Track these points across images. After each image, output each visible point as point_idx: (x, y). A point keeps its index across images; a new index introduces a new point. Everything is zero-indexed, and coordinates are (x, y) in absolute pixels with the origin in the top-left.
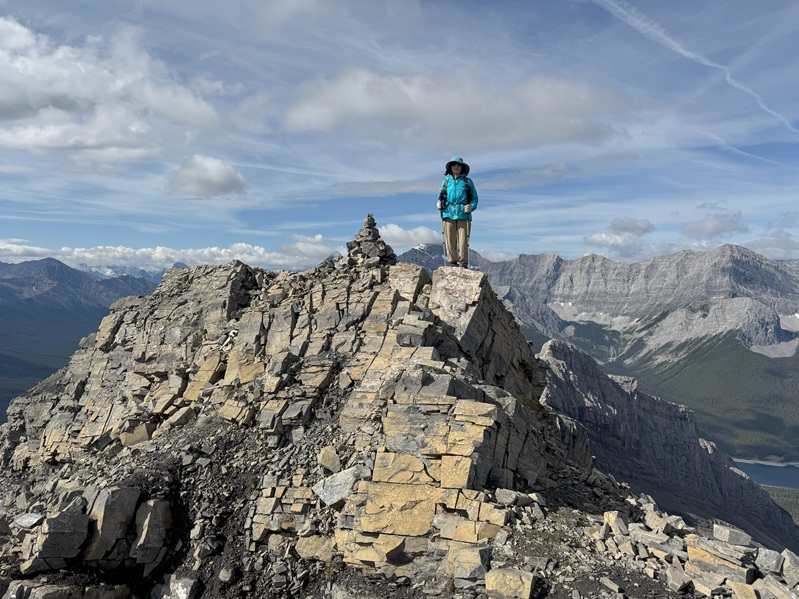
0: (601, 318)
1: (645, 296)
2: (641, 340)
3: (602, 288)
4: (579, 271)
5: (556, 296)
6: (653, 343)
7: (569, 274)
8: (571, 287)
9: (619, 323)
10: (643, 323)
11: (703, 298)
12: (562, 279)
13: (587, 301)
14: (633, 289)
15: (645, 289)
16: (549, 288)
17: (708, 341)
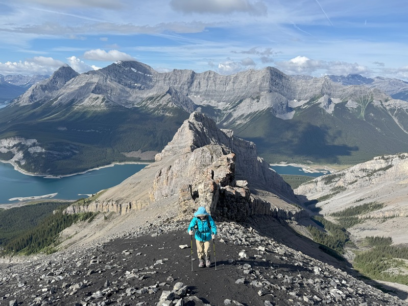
0: (213, 103)
1: (233, 93)
2: (230, 113)
3: (213, 88)
4: (203, 79)
5: (192, 92)
6: (236, 115)
7: (198, 81)
8: (199, 87)
9: (221, 106)
10: (231, 105)
11: (258, 93)
12: (195, 83)
13: (207, 95)
14: (228, 88)
15: (233, 88)
16: (189, 88)
17: (259, 113)
